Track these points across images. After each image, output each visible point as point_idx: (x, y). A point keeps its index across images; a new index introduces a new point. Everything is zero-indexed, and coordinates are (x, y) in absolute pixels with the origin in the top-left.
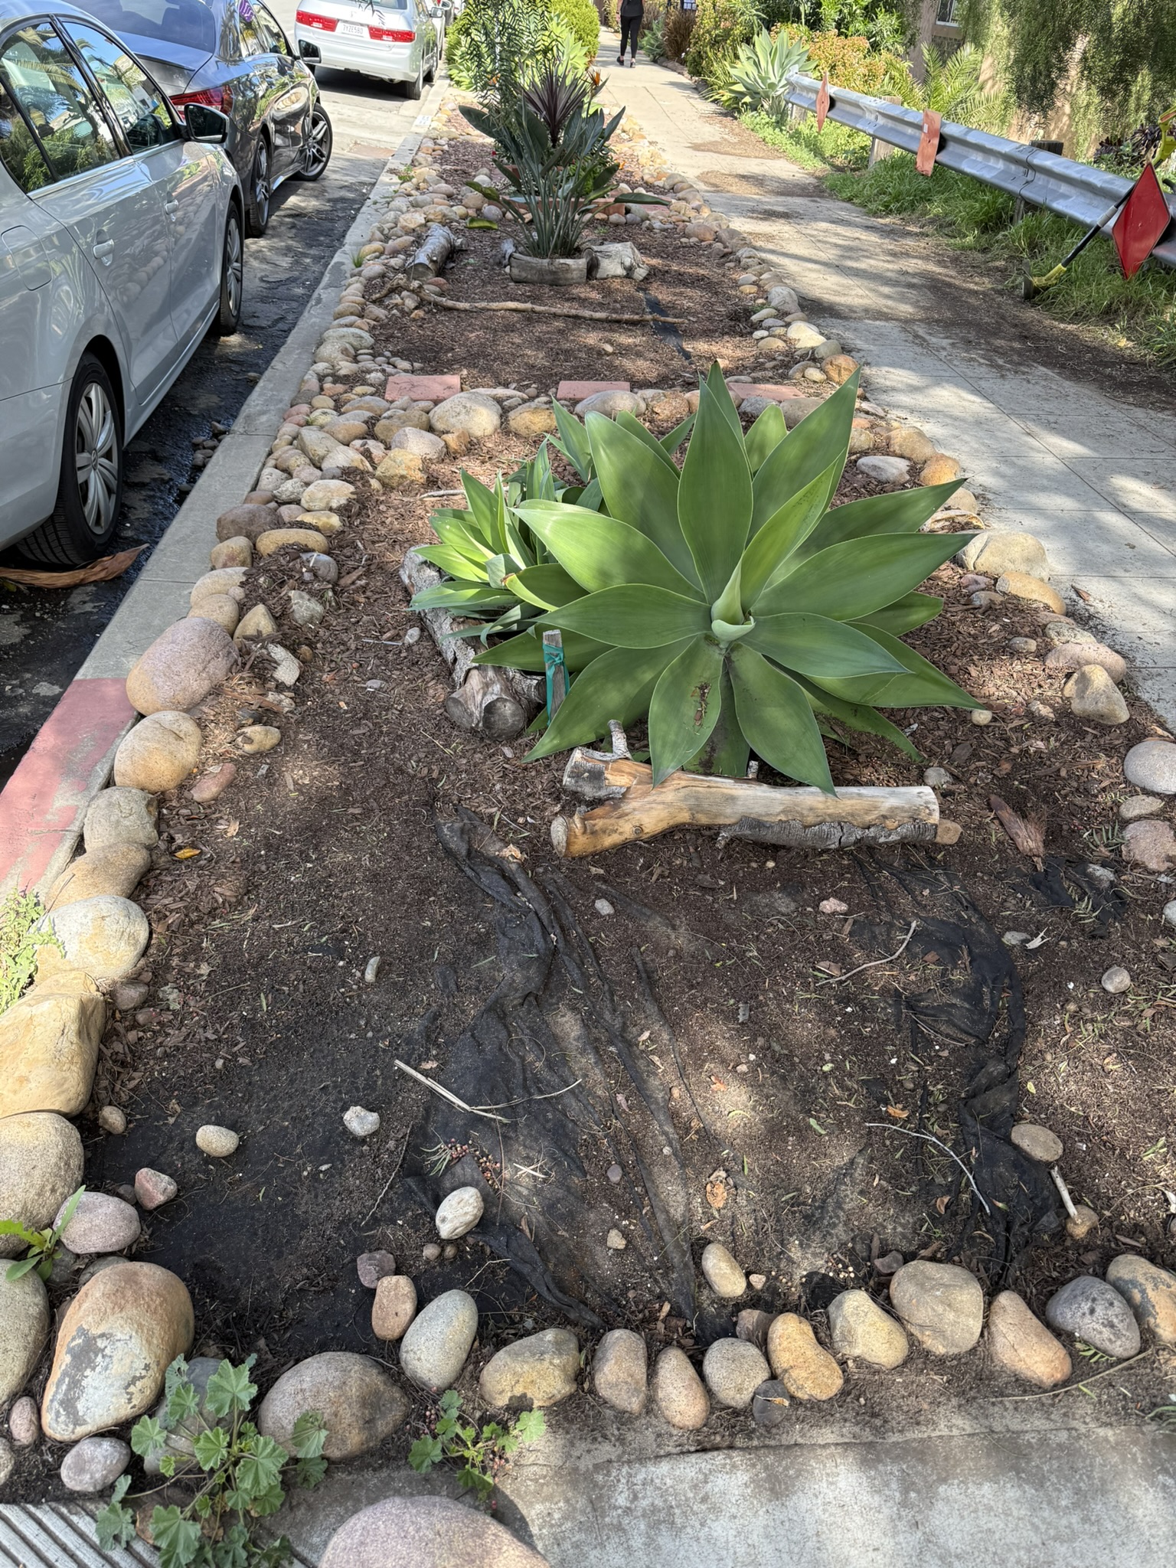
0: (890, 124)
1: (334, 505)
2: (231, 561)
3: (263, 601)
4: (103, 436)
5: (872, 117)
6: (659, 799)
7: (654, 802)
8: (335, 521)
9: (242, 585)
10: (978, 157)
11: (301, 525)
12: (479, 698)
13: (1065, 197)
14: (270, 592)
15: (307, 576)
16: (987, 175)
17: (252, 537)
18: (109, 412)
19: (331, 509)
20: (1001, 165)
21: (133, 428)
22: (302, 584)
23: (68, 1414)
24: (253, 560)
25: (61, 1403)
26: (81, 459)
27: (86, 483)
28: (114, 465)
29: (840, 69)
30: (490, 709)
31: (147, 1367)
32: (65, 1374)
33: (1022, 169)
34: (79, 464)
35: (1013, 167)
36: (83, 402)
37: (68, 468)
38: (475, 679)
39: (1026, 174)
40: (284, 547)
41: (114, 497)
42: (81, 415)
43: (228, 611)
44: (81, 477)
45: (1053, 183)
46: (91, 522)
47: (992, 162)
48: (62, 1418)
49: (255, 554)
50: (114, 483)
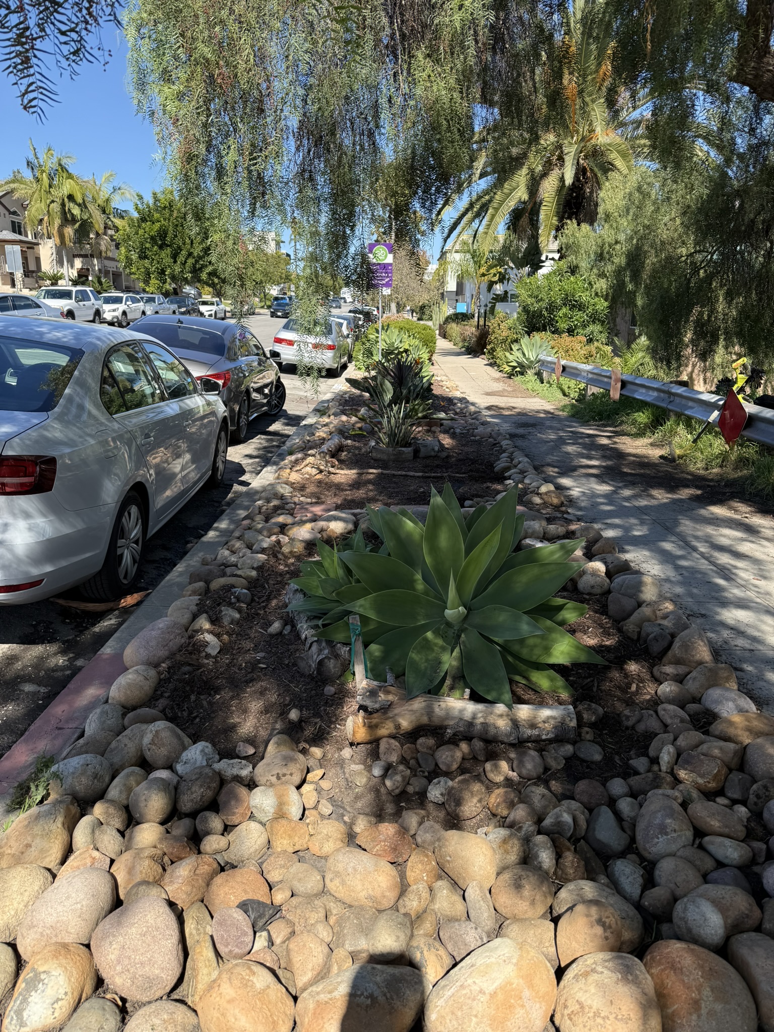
0: (595, 377)
1: (255, 566)
2: (194, 593)
3: (207, 613)
4: (135, 533)
5: (585, 374)
6: (410, 708)
7: (407, 710)
8: (254, 573)
9: (197, 605)
10: (644, 391)
11: (236, 576)
12: (315, 657)
13: (692, 408)
14: (211, 608)
15: (233, 600)
16: (648, 399)
17: (208, 583)
18: (140, 521)
19: (253, 568)
20: (655, 394)
21: (153, 530)
22: (230, 604)
23: (18, 1019)
24: (206, 593)
25: (15, 1012)
26: (121, 542)
27: (122, 555)
28: (138, 548)
29: (571, 352)
30: (321, 663)
31: (66, 994)
32: (20, 994)
33: (667, 395)
34: (119, 545)
35: (662, 395)
36: (126, 514)
37: (113, 545)
38: (315, 648)
39: (669, 397)
40: (224, 586)
41: (136, 565)
42: (124, 519)
43: (187, 616)
44: (119, 552)
45: (684, 401)
46: (122, 577)
47: (651, 393)
48: (14, 1022)
49: (207, 590)
50: (138, 558)
